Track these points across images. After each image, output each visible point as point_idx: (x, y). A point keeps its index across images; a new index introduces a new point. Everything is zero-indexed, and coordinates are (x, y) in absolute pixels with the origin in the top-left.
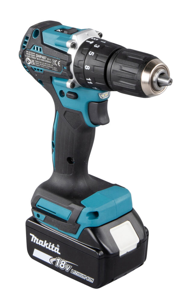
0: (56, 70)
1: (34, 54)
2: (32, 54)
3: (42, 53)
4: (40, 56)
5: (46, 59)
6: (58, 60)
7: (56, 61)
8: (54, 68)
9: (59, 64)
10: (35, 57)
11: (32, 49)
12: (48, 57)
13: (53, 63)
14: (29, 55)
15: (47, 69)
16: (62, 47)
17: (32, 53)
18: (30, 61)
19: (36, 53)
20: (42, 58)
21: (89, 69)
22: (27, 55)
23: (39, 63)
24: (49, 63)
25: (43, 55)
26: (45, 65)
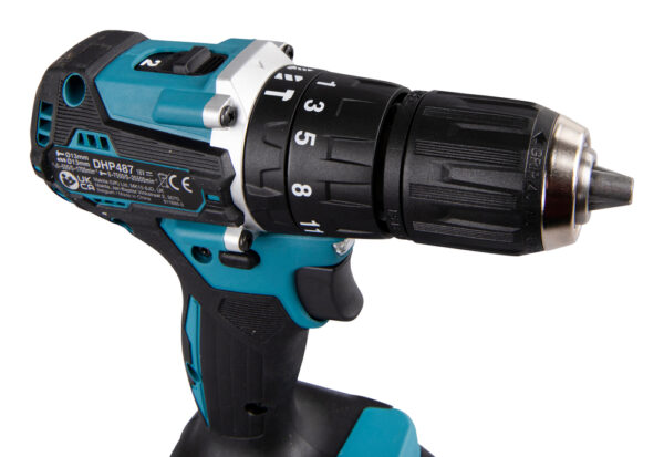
0: (177, 204)
1: (86, 158)
2: (79, 160)
3: (112, 152)
4: (111, 165)
5: (135, 173)
6: (181, 175)
7: (174, 176)
8: (170, 197)
9: (184, 184)
10: (92, 167)
11: (74, 144)
12: (137, 166)
13: (164, 184)
14: (66, 163)
16: (183, 128)
17: (77, 157)
18: (74, 182)
19: (92, 156)
20: (118, 171)
21: (309, 194)
22: (60, 163)
23: (111, 186)
24: (149, 185)
25: (122, 162)
26: (130, 191)
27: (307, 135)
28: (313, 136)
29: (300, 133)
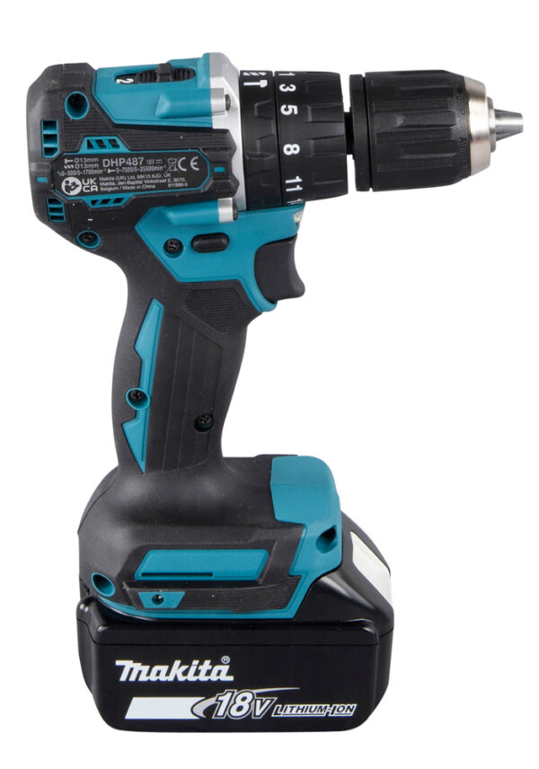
0: (181, 185)
1: (96, 159)
2: (88, 163)
4: (121, 161)
5: (145, 164)
6: (189, 156)
7: (184, 158)
8: (176, 180)
9: (192, 164)
10: (101, 167)
11: (84, 150)
12: (147, 157)
13: (172, 168)
14: (74, 169)
15: (147, 190)
17: (86, 160)
18: (77, 186)
19: (101, 156)
20: (128, 166)
21: (297, 152)
22: (66, 171)
23: (116, 182)
24: (155, 172)
25: (131, 156)
26: (137, 182)
27: (290, 107)
28: (295, 108)
29: (284, 107)
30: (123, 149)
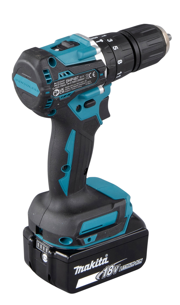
0: (90, 83)
1: (64, 81)
2: (61, 83)
4: (72, 79)
5: (79, 78)
7: (91, 73)
8: (88, 82)
9: (93, 74)
10: (66, 83)
11: (60, 78)
12: (79, 75)
13: (87, 78)
14: (57, 86)
15: (79, 88)
17: (61, 82)
18: (58, 92)
19: (65, 79)
20: (74, 80)
21: (121, 62)
22: (55, 87)
23: (70, 87)
24: (82, 81)
25: (74, 76)
26: (76, 86)
27: (115, 47)
28: (117, 46)
29: (113, 47)
30: (72, 75)
